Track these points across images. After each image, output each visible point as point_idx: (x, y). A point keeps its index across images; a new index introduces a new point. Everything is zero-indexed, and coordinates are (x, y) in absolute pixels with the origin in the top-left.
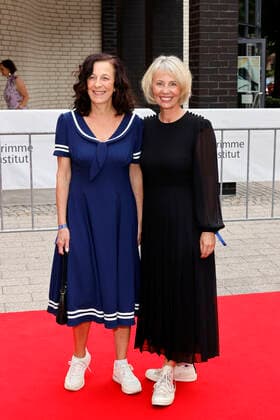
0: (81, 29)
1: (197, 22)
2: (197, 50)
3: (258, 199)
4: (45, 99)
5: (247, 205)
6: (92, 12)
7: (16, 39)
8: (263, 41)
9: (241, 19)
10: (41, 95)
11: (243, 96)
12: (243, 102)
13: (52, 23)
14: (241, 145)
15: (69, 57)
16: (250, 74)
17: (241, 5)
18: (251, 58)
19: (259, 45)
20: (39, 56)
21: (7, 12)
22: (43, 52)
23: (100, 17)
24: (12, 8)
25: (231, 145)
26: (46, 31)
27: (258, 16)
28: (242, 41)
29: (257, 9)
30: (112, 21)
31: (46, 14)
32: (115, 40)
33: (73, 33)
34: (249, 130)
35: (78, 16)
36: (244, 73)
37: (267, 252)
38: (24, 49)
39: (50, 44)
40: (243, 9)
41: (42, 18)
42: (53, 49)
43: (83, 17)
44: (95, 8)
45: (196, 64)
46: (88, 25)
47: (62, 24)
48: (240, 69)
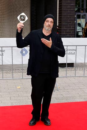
0: (24, 10)
2: (61, 18)
3: (81, 69)
4: (11, 33)
10: (10, 32)
11: (79, 32)
12: (79, 34)
13: (14, 8)
16: (82, 25)
18: (82, 20)
19: (85, 15)
20: (9, 19)
22: (11, 18)
26: (12, 11)
28: (79, 14)
30: (34, 7)
31: (12, 5)
32: (35, 14)
33: (21, 11)
34: (76, 46)
35: (23, 5)
36: (79, 25)
37: (82, 87)
38: (4, 17)
39: (13, 15)
41: (10, 6)
42: (14, 17)
43: (25, 6)
44: (29, 3)
45: (61, 23)
46: (26, 8)
47: (17, 8)
48: (78, 23)
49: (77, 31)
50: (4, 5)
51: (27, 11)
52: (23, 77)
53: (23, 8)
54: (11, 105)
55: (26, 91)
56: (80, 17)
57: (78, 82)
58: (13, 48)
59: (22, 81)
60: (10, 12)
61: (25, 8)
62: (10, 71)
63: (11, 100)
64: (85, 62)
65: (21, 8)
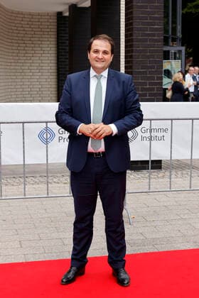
0: (41, 39)
1: (131, 35)
2: (131, 57)
3: (179, 173)
4: (12, 93)
5: (170, 179)
6: (50, 27)
8: (183, 49)
9: (166, 31)
10: (9, 90)
13: (19, 35)
14: (165, 130)
15: (31, 61)
17: (166, 20)
18: (173, 62)
19: (180, 52)
20: (9, 61)
22: (11, 58)
23: (55, 30)
25: (157, 130)
27: (179, 28)
28: (166, 48)
29: (178, 23)
30: (66, 34)
31: (13, 28)
32: (68, 48)
33: (34, 42)
35: (39, 30)
37: (186, 216)
40: (168, 23)
41: (11, 31)
42: (19, 55)
43: (43, 30)
44: (52, 24)
45: (131, 68)
46: (47, 36)
47: (26, 35)
48: (165, 71)
49: (164, 87)
51: (48, 43)
53: (40, 36)
54: (24, 261)
55: (57, 226)
56: (169, 55)
57: (175, 204)
58: (25, 124)
59: (44, 203)
60: (9, 44)
61: (43, 36)
62: (14, 179)
63: (21, 247)
64: (193, 158)
65: (35, 36)
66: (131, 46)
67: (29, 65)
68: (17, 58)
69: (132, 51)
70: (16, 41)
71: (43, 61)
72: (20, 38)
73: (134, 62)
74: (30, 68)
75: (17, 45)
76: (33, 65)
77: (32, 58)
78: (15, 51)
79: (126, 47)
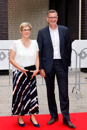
0: (42, 10)
1: (84, 7)
6: (46, 4)
7: (18, 14)
13: (31, 8)
20: (26, 20)
21: (15, 4)
22: (28, 18)
23: (49, 5)
24: (17, 2)
26: (29, 11)
30: (53, 7)
31: (29, 4)
33: (39, 11)
35: (41, 5)
38: (21, 17)
41: (27, 6)
42: (31, 17)
43: (43, 5)
45: (84, 23)
46: (44, 8)
47: (34, 8)
50: (21, 5)
51: (45, 11)
52: (43, 83)
53: (41, 8)
60: (27, 12)
65: (39, 8)
66: (84, 13)
67: (36, 22)
68: (31, 18)
69: (84, 15)
70: (30, 11)
71: (43, 20)
72: (32, 9)
73: (85, 21)
74: (37, 23)
75: (30, 12)
76: (38, 22)
77: (37, 19)
78: (29, 15)
79: (82, 13)
